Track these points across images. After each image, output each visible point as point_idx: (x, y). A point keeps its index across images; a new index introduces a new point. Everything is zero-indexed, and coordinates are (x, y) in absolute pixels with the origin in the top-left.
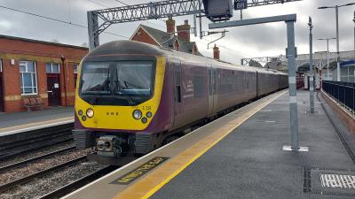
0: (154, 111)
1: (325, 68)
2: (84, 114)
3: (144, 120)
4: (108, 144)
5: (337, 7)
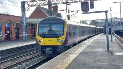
0: (64, 39)
1: (116, 25)
2: (40, 41)
3: (61, 43)
4: (50, 50)
5: (120, 2)
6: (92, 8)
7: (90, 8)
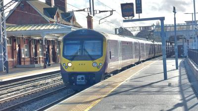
6: (139, 13)
7: (137, 13)
